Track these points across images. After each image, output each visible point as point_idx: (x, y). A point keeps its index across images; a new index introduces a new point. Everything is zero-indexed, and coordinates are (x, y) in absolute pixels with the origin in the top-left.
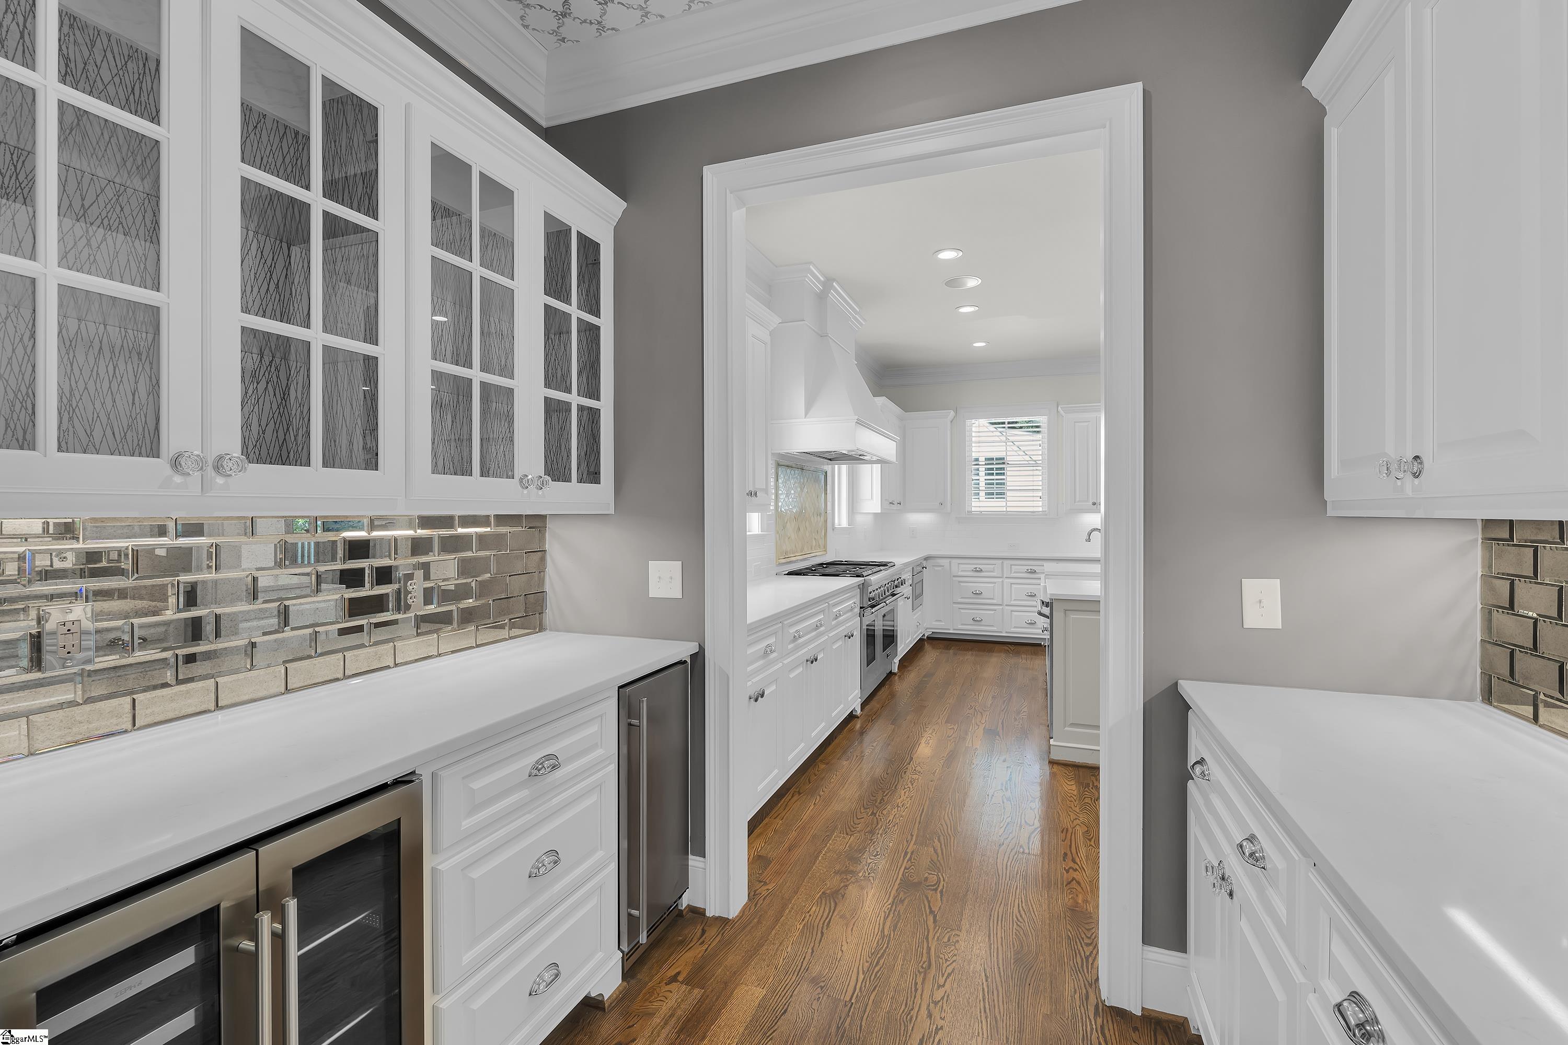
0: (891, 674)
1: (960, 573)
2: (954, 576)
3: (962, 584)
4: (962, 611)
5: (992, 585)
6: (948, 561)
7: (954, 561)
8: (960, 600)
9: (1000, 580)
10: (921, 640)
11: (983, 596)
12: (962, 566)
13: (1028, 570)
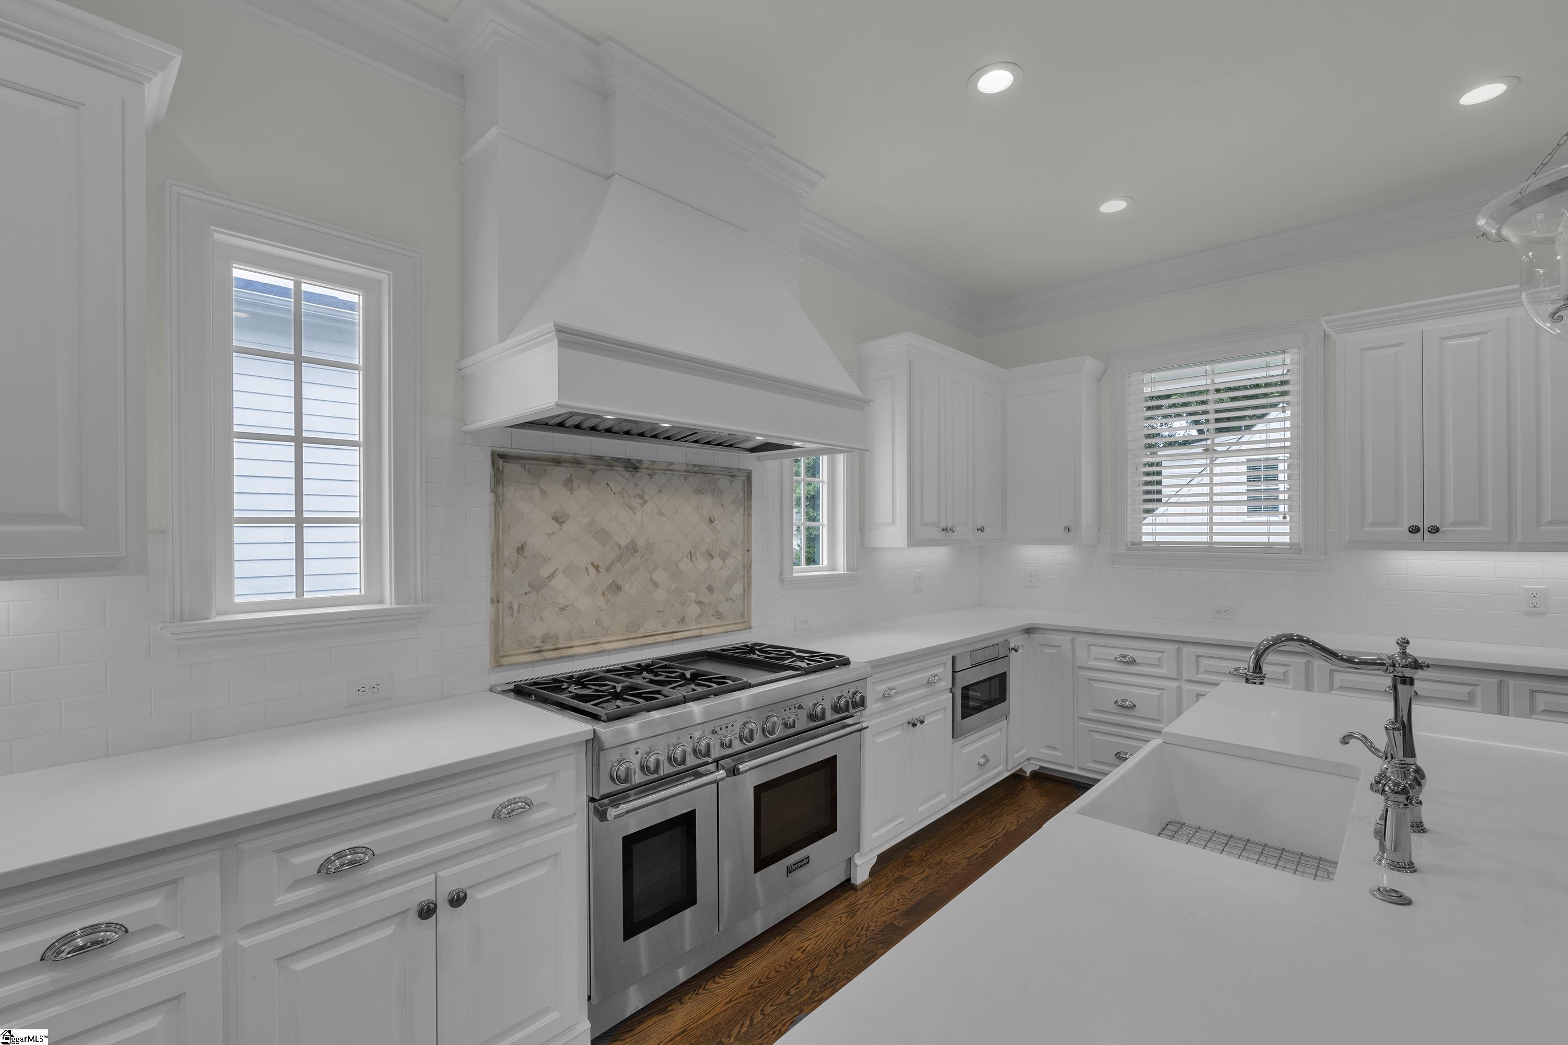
0: (846, 885)
1: (1092, 663)
2: (1080, 667)
3: (1096, 685)
4: (1096, 736)
5: (1157, 693)
6: (1068, 637)
7: (1080, 639)
8: (1091, 714)
9: (1175, 684)
10: (1016, 778)
11: (1138, 712)
12: (1094, 650)
13: (1237, 669)
